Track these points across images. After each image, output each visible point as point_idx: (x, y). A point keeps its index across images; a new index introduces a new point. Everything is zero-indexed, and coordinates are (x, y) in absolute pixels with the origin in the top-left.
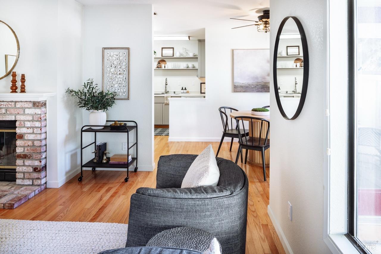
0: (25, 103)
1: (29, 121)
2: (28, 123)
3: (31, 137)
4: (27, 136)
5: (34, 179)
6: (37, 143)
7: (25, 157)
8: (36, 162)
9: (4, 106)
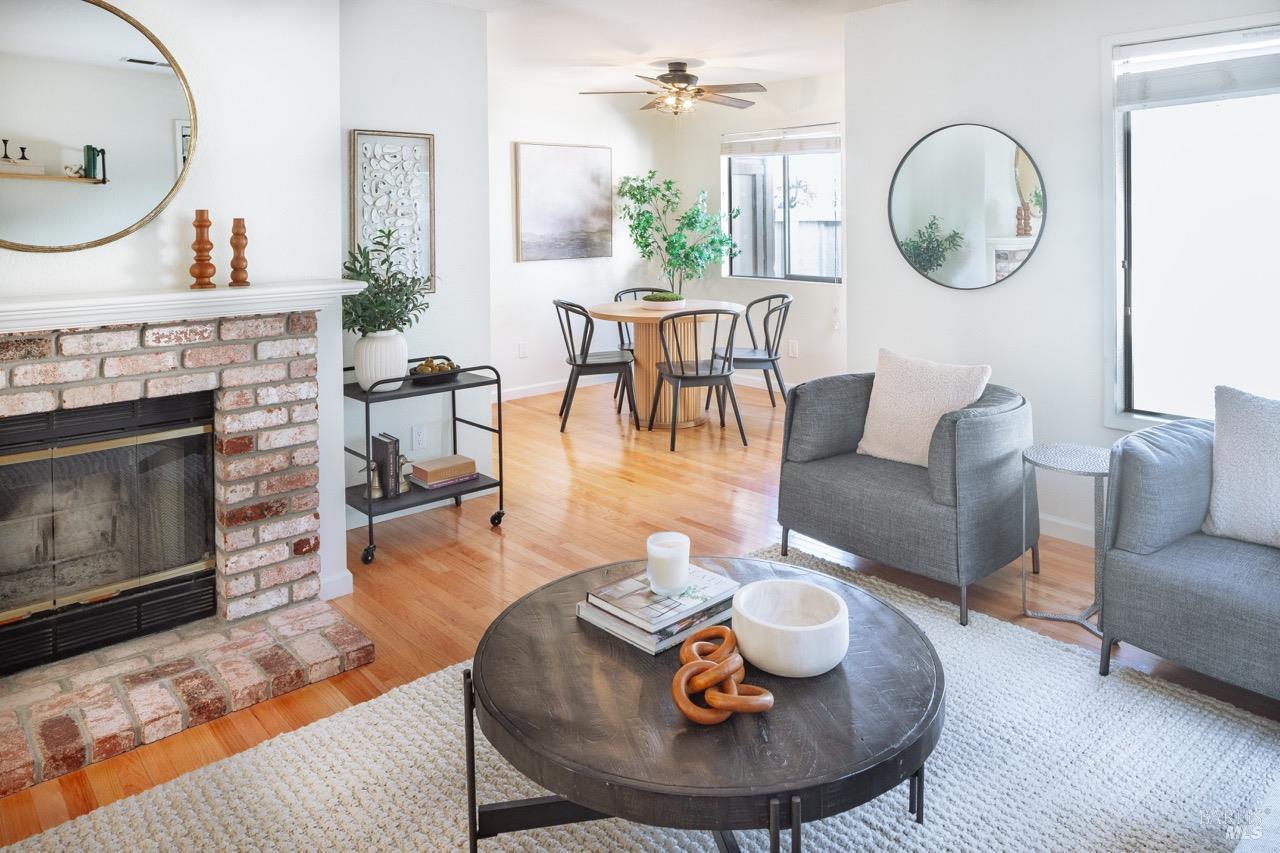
0: (260, 322)
1: (273, 383)
2: (272, 391)
3: (283, 438)
4: (267, 440)
5: (296, 581)
6: (301, 457)
7: (260, 512)
8: (303, 520)
9: (173, 343)
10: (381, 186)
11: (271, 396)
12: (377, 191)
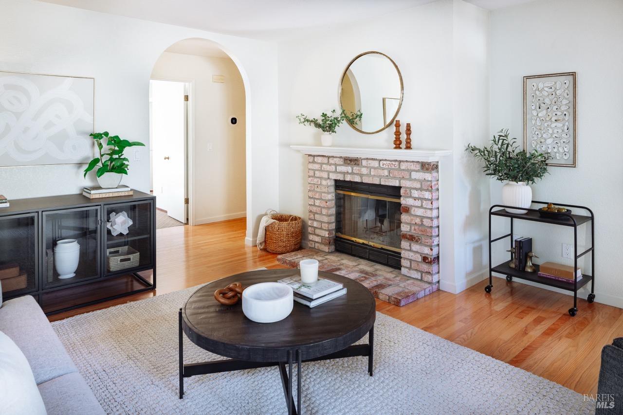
0: (412, 164)
1: (416, 189)
2: (416, 192)
3: (420, 212)
4: (414, 211)
5: (423, 272)
6: (427, 222)
7: (412, 238)
8: (426, 248)
9: (387, 167)
11: (415, 194)
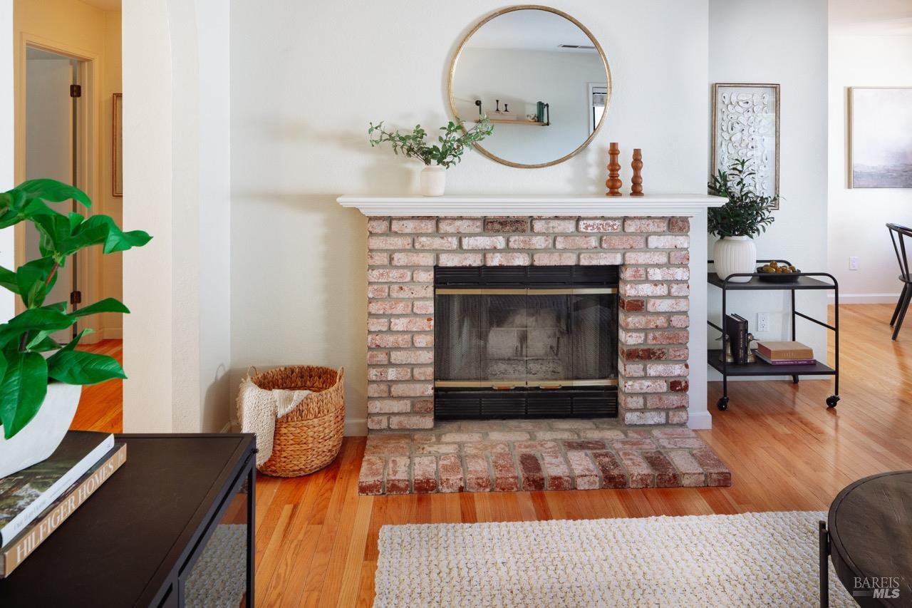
0: (650, 222)
1: (658, 266)
2: (657, 271)
3: (664, 306)
4: (654, 305)
5: (669, 409)
6: (676, 321)
7: (646, 355)
8: (677, 367)
9: (595, 231)
10: (736, 125)
11: (657, 274)
12: (732, 129)
